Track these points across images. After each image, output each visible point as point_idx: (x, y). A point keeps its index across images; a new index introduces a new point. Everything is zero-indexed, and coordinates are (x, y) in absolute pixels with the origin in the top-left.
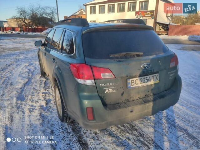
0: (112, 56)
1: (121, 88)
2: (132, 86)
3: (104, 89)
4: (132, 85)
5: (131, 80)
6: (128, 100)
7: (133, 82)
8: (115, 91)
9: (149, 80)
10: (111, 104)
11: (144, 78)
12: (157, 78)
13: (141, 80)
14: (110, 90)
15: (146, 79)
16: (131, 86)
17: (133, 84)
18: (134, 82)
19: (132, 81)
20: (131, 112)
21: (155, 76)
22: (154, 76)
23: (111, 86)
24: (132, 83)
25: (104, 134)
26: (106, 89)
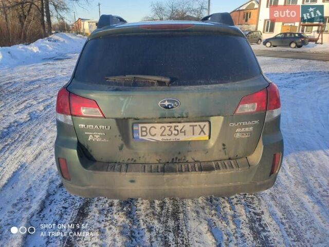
0: (112, 79)
1: (116, 136)
2: (143, 138)
3: (86, 133)
4: (142, 136)
5: (140, 125)
6: (135, 161)
7: (144, 129)
8: (105, 140)
9: (181, 132)
10: (102, 160)
11: (171, 127)
12: (202, 130)
13: (163, 129)
14: (97, 136)
15: (175, 130)
16: (140, 137)
17: (144, 133)
18: (148, 131)
19: (142, 127)
20: (132, 181)
21: (198, 127)
22: (196, 126)
23: (96, 131)
24: (142, 131)
25: (122, 209)
26: (88, 133)
